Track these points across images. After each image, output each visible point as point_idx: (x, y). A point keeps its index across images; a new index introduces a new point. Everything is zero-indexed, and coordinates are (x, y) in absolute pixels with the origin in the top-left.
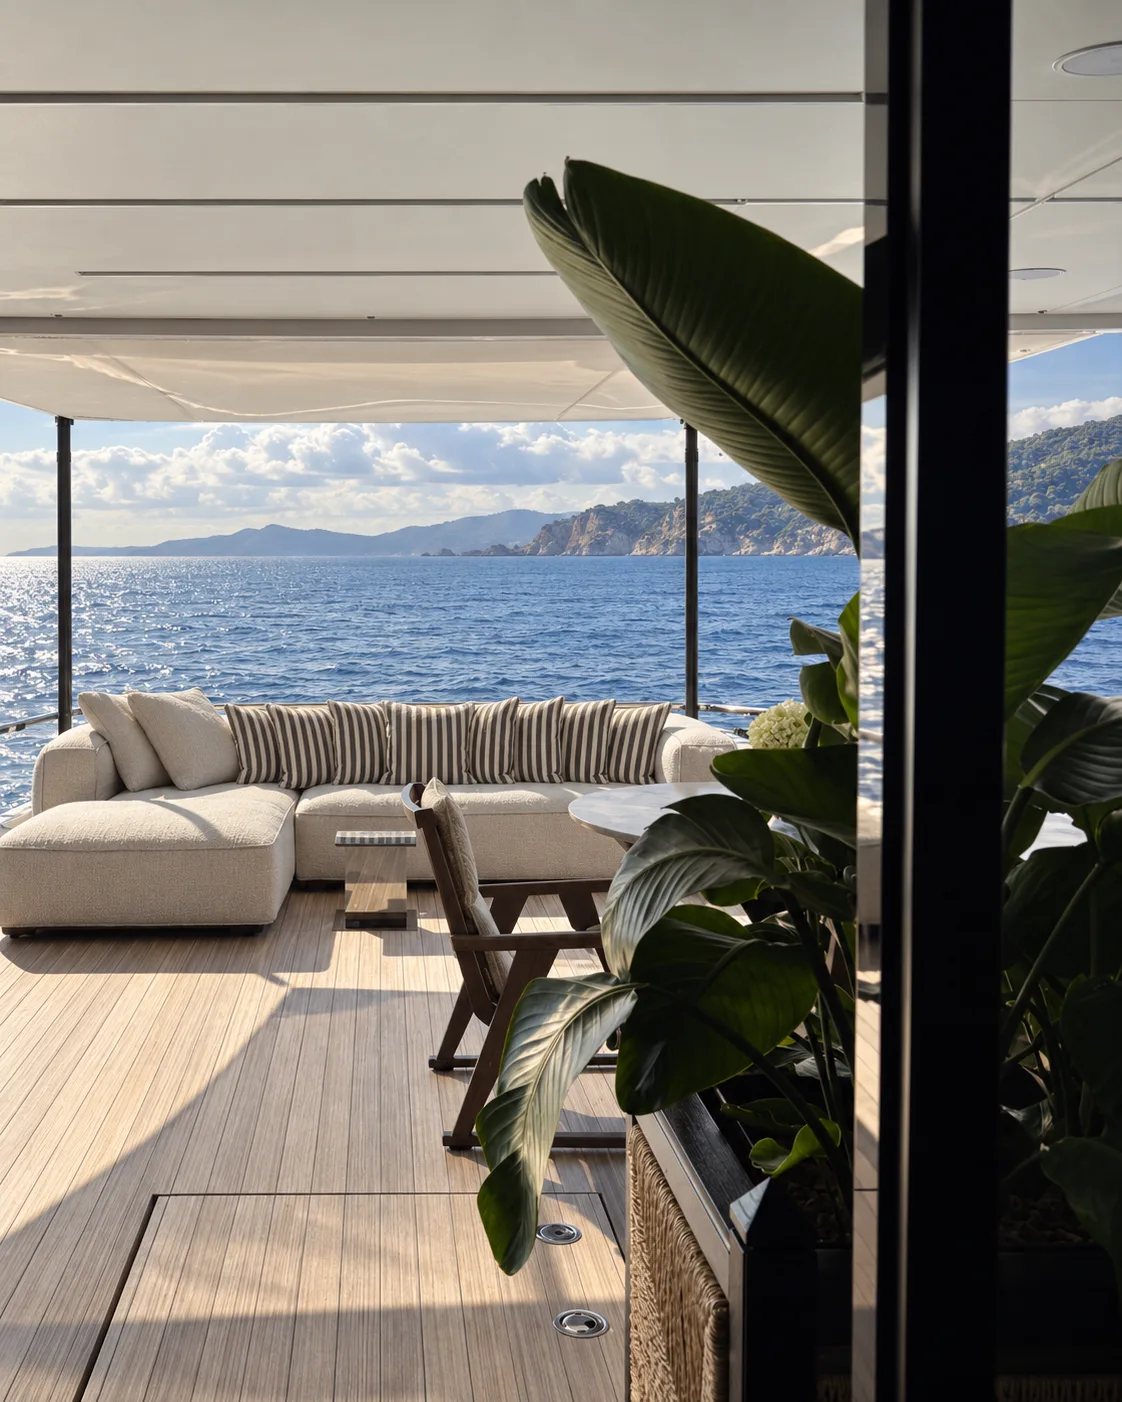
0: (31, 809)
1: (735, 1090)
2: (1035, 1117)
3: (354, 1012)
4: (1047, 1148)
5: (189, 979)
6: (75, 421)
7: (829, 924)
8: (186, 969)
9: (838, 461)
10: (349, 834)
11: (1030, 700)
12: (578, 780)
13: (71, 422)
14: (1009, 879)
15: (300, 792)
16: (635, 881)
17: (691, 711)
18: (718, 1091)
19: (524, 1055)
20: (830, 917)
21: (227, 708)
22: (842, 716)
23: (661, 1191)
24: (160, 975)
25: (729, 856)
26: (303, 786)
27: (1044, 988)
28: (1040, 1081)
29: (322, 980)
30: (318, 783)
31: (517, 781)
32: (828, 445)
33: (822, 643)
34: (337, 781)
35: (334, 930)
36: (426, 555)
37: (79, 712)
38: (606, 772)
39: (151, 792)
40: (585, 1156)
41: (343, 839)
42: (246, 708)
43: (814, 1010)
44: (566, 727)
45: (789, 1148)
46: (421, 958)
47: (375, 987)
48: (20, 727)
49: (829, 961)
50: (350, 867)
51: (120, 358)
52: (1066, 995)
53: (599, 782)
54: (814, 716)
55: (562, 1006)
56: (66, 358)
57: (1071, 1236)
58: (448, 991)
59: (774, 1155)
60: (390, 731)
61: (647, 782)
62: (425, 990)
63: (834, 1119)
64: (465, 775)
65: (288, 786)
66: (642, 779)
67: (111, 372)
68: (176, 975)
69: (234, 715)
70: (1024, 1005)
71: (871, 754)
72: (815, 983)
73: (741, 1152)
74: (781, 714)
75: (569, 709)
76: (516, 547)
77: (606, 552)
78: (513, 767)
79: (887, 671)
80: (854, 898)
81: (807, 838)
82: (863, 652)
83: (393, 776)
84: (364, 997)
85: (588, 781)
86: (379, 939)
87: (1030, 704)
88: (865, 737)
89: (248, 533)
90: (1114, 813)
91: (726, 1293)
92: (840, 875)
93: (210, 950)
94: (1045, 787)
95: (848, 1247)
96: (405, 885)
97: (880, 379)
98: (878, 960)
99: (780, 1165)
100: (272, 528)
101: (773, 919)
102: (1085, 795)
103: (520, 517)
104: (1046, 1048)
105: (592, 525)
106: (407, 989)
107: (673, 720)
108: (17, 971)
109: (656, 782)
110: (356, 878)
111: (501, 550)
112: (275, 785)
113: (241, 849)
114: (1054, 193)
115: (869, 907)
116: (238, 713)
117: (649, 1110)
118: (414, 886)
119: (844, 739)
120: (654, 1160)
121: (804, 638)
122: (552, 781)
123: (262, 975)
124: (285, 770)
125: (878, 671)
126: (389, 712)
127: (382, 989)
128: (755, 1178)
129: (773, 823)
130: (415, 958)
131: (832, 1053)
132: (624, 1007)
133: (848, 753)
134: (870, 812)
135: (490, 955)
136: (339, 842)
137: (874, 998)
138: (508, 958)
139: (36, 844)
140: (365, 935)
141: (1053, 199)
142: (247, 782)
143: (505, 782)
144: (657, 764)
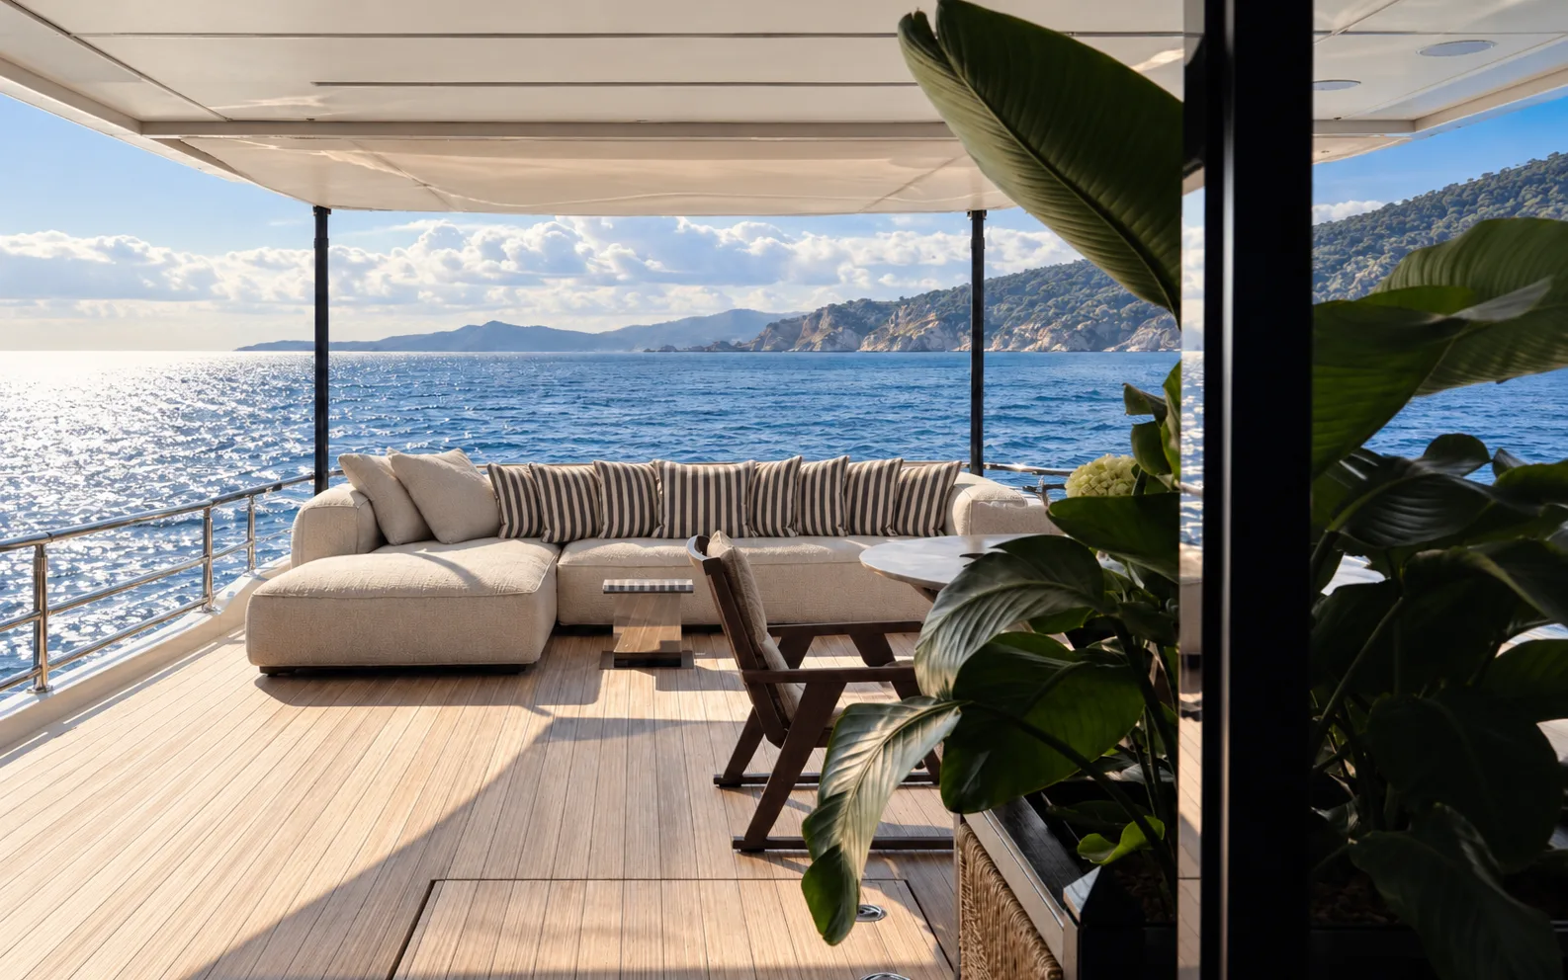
0: (290, 561)
1: (1061, 793)
2: (1342, 817)
3: (625, 738)
4: (1355, 842)
5: (452, 712)
6: (333, 211)
7: (1153, 648)
8: (448, 702)
9: (1163, 247)
10: (617, 583)
11: (1342, 462)
12: (864, 533)
13: (327, 211)
14: (1315, 610)
15: (561, 546)
16: (954, 614)
17: (977, 470)
18: (1044, 796)
19: (847, 764)
20: (1154, 641)
21: (489, 468)
22: (1167, 469)
23: (993, 878)
24: (425, 709)
25: (1060, 589)
26: (567, 538)
27: (1350, 705)
28: (1346, 785)
29: (590, 711)
30: (582, 538)
31: (800, 534)
32: (1155, 233)
33: (1149, 405)
34: (603, 534)
35: (602, 668)
36: (648, 351)
37: (339, 473)
38: (894, 526)
39: (412, 546)
40: (888, 856)
41: (612, 587)
42: (509, 467)
43: (1138, 724)
44: (851, 483)
45: (1116, 841)
46: (699, 692)
47: (648, 716)
48: (277, 487)
49: (1152, 678)
50: (617, 613)
51: (382, 154)
52: (1371, 711)
53: (886, 535)
54: (1142, 468)
55: (880, 725)
56: (323, 153)
57: (1377, 917)
58: (730, 720)
59: (1103, 849)
60: (663, 489)
61: (937, 535)
62: (704, 719)
63: (1158, 817)
64: (745, 528)
65: (550, 541)
66: (931, 531)
67: (369, 164)
68: (440, 707)
69: (496, 473)
70: (1330, 719)
71: (1192, 506)
72: (1141, 699)
73: (1068, 844)
74: (1100, 467)
75: (853, 467)
76: (739, 344)
77: (838, 347)
78: (797, 521)
79: (1207, 432)
80: (1177, 626)
81: (1134, 574)
82: (1185, 415)
83: (666, 530)
84: (634, 727)
85: (874, 534)
86: (651, 676)
87: (1341, 465)
88: (1185, 490)
89: (471, 329)
90: (1419, 554)
91: (1060, 962)
92: (1163, 608)
93: (473, 686)
94: (1352, 531)
95: (1173, 926)
96: (679, 628)
97: (1199, 175)
98: (1200, 685)
99: (1108, 857)
100: (494, 324)
101: (1100, 644)
102: (1388, 538)
103: (741, 317)
104: (1351, 756)
105: (825, 323)
106: (683, 719)
107: (964, 477)
108: (276, 704)
109: (946, 535)
110: (625, 621)
111: (724, 346)
112: (537, 540)
113: (504, 596)
114: (1348, 26)
115: (1190, 637)
116: (500, 471)
117: (975, 809)
118: (688, 630)
119: (1166, 488)
120: (985, 854)
121: (1135, 400)
122: (836, 534)
123: (528, 708)
124: (548, 526)
125: (1198, 433)
126: (662, 470)
127: (657, 718)
128: (1084, 868)
129: (1104, 561)
130: (693, 692)
131: (1157, 762)
132: (948, 722)
133: (1171, 500)
134: (1192, 556)
135: (781, 686)
136: (607, 590)
137: (1194, 716)
138: (798, 690)
139: (299, 592)
140: (635, 673)
141: (1345, 33)
142: (508, 537)
143: (787, 535)
144: (948, 517)
